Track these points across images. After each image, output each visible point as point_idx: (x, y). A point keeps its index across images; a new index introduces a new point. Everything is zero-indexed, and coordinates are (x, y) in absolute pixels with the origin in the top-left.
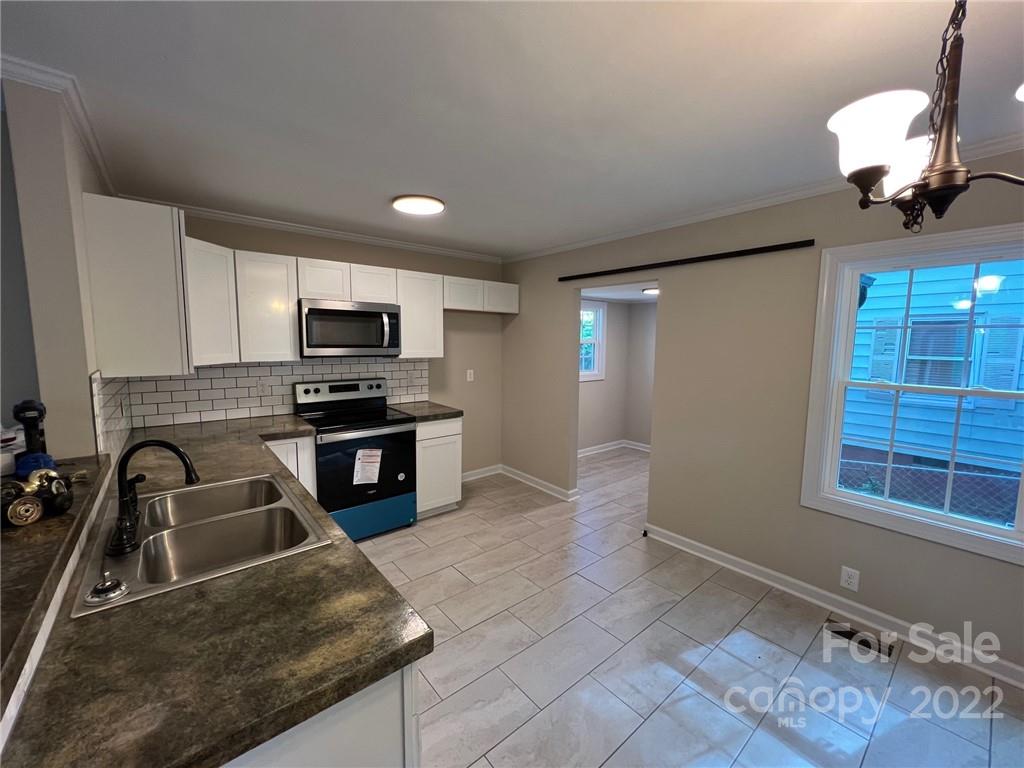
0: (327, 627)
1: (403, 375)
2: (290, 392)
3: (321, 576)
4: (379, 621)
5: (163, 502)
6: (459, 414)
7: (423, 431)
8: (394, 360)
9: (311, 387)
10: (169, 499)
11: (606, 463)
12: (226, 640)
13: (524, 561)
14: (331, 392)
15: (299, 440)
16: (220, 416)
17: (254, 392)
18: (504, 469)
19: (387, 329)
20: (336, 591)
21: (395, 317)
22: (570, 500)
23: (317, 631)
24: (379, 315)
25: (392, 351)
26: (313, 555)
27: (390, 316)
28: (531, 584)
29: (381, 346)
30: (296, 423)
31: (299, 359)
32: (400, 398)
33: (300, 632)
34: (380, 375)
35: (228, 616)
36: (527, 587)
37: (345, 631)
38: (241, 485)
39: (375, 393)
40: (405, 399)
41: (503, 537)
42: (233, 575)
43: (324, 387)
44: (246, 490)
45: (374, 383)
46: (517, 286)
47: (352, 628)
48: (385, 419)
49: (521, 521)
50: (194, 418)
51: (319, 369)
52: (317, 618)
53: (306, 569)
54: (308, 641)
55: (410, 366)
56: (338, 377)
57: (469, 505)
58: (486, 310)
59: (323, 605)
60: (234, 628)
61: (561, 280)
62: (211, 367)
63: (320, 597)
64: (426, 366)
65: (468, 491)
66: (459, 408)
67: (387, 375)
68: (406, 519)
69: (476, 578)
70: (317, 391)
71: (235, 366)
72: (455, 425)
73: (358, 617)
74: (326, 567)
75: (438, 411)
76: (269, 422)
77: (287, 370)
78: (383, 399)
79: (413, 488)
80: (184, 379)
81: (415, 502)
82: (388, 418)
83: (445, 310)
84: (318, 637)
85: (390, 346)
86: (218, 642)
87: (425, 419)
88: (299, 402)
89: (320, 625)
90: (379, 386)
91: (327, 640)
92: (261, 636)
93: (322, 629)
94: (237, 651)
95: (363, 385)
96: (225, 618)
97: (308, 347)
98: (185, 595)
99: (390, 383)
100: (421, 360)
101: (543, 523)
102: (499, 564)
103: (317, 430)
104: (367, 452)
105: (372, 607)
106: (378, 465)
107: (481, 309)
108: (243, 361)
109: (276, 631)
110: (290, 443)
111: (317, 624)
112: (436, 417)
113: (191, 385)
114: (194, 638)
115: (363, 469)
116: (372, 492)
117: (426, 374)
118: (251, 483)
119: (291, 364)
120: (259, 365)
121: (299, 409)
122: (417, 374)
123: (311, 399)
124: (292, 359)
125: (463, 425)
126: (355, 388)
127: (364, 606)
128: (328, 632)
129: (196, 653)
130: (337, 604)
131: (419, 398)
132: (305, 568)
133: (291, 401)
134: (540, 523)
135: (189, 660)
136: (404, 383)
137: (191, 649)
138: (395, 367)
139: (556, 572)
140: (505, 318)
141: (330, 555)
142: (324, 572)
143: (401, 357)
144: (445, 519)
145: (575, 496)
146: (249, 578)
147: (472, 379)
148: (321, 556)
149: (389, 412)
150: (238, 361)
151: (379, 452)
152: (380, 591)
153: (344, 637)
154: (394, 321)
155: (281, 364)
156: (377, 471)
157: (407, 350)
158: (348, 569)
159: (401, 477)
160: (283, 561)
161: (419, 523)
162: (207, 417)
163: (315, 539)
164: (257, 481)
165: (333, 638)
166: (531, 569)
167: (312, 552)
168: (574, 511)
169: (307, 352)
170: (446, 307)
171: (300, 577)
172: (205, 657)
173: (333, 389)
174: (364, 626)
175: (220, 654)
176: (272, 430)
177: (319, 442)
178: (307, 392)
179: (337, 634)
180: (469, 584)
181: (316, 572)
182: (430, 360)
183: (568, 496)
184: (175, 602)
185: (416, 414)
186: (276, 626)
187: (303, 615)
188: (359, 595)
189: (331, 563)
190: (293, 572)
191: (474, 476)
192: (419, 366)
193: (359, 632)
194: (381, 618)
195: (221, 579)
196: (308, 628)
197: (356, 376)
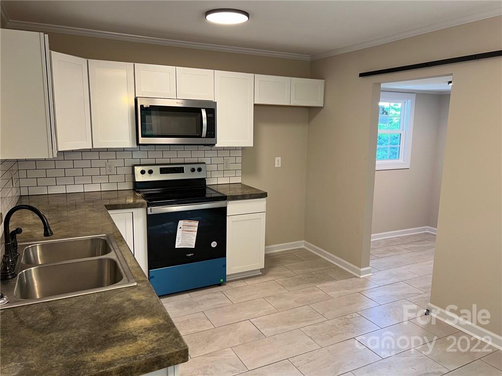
0: (121, 336)
1: (221, 160)
2: (131, 172)
3: (124, 305)
4: (155, 337)
5: (34, 248)
6: (263, 195)
7: (232, 208)
8: (213, 148)
9: (146, 169)
10: (38, 247)
11: (404, 247)
12: (59, 336)
13: (309, 323)
14: (161, 173)
15: (135, 211)
16: (79, 189)
17: (103, 171)
18: (306, 245)
19: (205, 122)
20: (132, 315)
21: (212, 112)
22: (361, 277)
23: (114, 338)
24: (199, 111)
25: (209, 141)
26: (123, 291)
27: (208, 111)
28: (313, 342)
29: (200, 137)
30: (135, 197)
31: (136, 146)
32: (217, 180)
33: (104, 337)
34: (200, 160)
35: (63, 323)
36: (308, 344)
37: (131, 340)
38: (86, 240)
39: (196, 175)
40: (221, 181)
41: (296, 301)
42: (69, 299)
43: (156, 169)
44: (89, 244)
45: (196, 167)
46: (323, 81)
47: (136, 339)
48: (205, 196)
49: (314, 291)
50: (61, 190)
51: (152, 155)
52: (116, 330)
53: (117, 300)
54: (107, 342)
55: (227, 153)
56: (168, 161)
57: (271, 273)
58: (292, 104)
59: (121, 323)
60: (64, 330)
61: (361, 75)
62: (73, 151)
63: (121, 319)
64: (240, 153)
65: (271, 261)
66: (264, 189)
67: (207, 161)
68: (218, 279)
69: (267, 331)
70: (150, 172)
71: (90, 150)
72: (260, 205)
73: (142, 333)
74: (130, 300)
75: (247, 192)
76: (115, 195)
77: (127, 155)
78: (204, 180)
79: (224, 255)
80: (54, 160)
81: (225, 266)
82: (207, 196)
83: (254, 105)
84: (114, 341)
85: (207, 136)
86: (54, 336)
87: (235, 198)
88: (137, 180)
89: (116, 335)
90: (200, 170)
91: (119, 344)
92: (80, 336)
93: (117, 337)
94: (65, 343)
95: (187, 168)
96: (60, 323)
97: (142, 137)
98: (40, 307)
99: (209, 167)
100: (236, 149)
101: (333, 294)
102: (289, 323)
103: (148, 203)
104: (187, 222)
105: (153, 328)
106: (195, 234)
107: (288, 104)
108: (94, 147)
109: (89, 335)
110: (127, 213)
111: (114, 334)
112: (243, 197)
113: (59, 165)
114: (41, 332)
115: (183, 235)
116: (190, 255)
117: (239, 160)
118: (92, 240)
119: (131, 150)
120: (107, 150)
121: (138, 186)
122: (232, 160)
123: (146, 178)
124: (131, 147)
125: (267, 204)
126: (181, 170)
127: (147, 327)
128: (120, 339)
129: (41, 341)
130: (131, 323)
131: (234, 180)
132: (115, 299)
133: (131, 180)
134: (330, 294)
135: (37, 344)
136: (221, 167)
137: (38, 339)
138: (213, 154)
139: (336, 335)
140: (311, 112)
141: (134, 292)
142: (127, 303)
143: (217, 145)
144: (249, 282)
145: (365, 273)
146: (79, 301)
147: (280, 166)
148: (128, 293)
149: (208, 191)
150: (91, 148)
151: (196, 224)
152: (160, 319)
153: (130, 344)
154: (211, 115)
155: (124, 150)
156: (194, 238)
157: (223, 139)
158: (143, 303)
159: (214, 244)
160: (103, 293)
161: (227, 284)
162: (71, 189)
163: (127, 281)
164: (97, 239)
165: (123, 343)
166: (314, 330)
167: (122, 290)
168: (363, 287)
169: (142, 140)
170: (255, 103)
171: (111, 305)
172: (46, 343)
173: (163, 171)
174: (144, 339)
175: (54, 343)
176: (115, 202)
177: (149, 213)
178: (143, 172)
179: (126, 341)
180: (260, 335)
181: (123, 302)
182: (243, 149)
183: (360, 273)
184: (33, 311)
185: (227, 193)
186: (89, 332)
187: (108, 328)
188: (146, 320)
189: (133, 298)
190: (107, 301)
191: (277, 249)
192: (233, 153)
193: (140, 342)
194: (156, 335)
195: (62, 301)
196: (109, 335)
197: (181, 161)
